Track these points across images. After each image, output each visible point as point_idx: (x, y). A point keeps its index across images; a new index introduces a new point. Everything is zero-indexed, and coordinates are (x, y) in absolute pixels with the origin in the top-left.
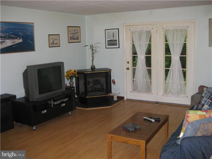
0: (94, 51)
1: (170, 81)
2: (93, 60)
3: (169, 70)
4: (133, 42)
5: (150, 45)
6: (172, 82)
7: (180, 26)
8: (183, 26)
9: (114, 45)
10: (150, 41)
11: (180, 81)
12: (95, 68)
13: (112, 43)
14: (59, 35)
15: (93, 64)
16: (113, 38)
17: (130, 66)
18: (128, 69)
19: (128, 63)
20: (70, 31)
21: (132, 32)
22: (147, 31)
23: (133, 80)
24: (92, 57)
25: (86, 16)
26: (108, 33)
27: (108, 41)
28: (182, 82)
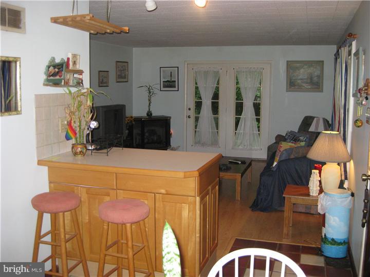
0: (152, 93)
1: (241, 131)
2: (149, 104)
3: (240, 118)
4: (196, 84)
5: (217, 89)
6: (244, 133)
7: (254, 68)
8: (258, 68)
9: (171, 87)
10: (218, 83)
11: (253, 131)
12: (151, 114)
13: (170, 84)
14: (108, 72)
15: (149, 109)
16: (171, 79)
17: (192, 113)
18: (189, 117)
19: (190, 109)
20: (119, 67)
21: (195, 71)
22: (215, 72)
23: (196, 131)
24: (149, 101)
25: (134, 48)
26: (164, 71)
27: (164, 82)
28: (255, 132)
